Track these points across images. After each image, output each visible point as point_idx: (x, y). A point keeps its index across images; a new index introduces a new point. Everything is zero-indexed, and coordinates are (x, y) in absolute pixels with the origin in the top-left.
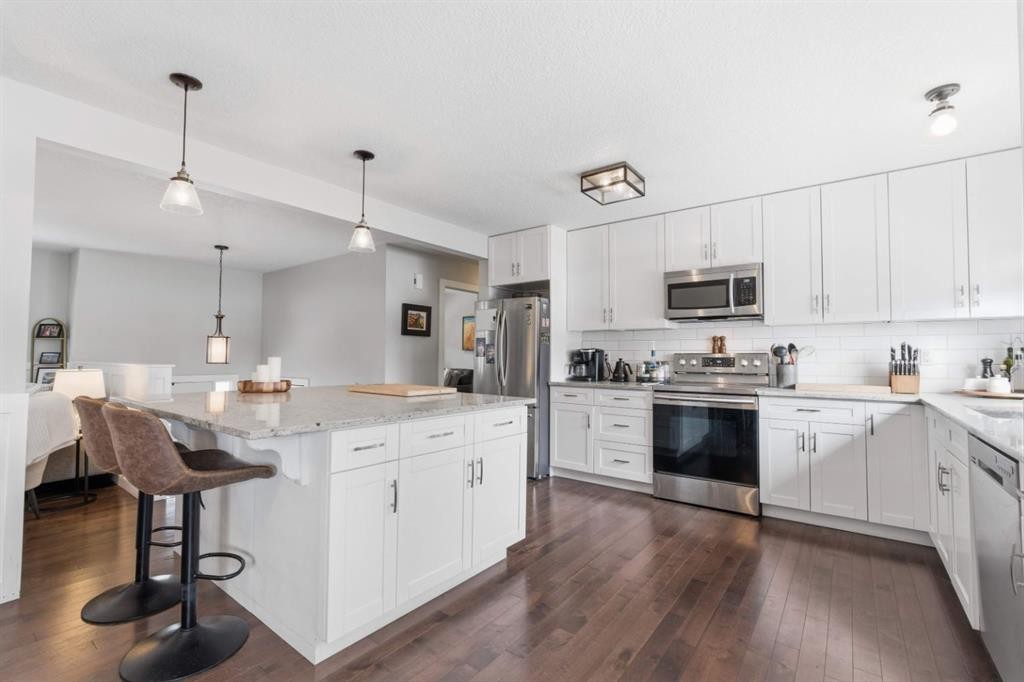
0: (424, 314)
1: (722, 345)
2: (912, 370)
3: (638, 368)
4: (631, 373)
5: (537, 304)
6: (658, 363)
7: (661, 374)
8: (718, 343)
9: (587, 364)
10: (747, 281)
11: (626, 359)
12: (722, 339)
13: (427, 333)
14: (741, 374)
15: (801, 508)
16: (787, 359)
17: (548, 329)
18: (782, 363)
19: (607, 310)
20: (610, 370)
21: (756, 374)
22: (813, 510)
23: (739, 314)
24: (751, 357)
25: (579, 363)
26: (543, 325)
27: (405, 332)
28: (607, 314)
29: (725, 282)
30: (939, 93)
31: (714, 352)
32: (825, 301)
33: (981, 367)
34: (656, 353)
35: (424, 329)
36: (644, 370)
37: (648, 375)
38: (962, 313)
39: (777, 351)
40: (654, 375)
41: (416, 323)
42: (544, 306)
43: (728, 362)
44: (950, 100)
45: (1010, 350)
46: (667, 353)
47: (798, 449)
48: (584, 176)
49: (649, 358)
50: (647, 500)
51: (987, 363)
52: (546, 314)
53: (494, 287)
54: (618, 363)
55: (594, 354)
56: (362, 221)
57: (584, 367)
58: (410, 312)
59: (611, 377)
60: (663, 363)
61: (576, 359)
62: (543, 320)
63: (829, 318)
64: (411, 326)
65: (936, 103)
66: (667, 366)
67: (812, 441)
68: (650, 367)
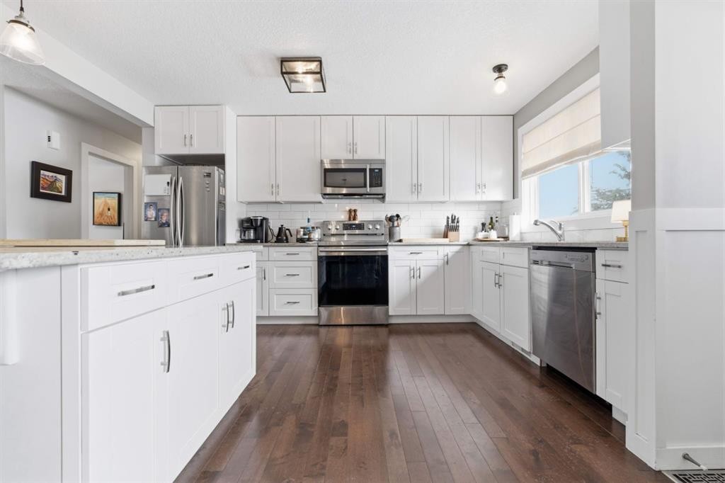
0: (63, 178)
1: (355, 215)
2: (456, 229)
3: (298, 232)
4: (291, 236)
5: (216, 173)
6: (313, 228)
7: (316, 235)
8: (353, 214)
9: (255, 229)
10: (376, 171)
11: (286, 226)
12: (355, 211)
13: (67, 198)
14: (367, 234)
15: (412, 314)
16: (396, 224)
17: (224, 197)
18: (393, 226)
19: (274, 185)
20: (273, 234)
21: (376, 234)
22: (418, 314)
23: (372, 193)
24: (374, 223)
25: (248, 228)
26: (221, 193)
27: (36, 193)
28: (275, 188)
29: (364, 170)
30: (499, 69)
31: (350, 219)
32: (419, 187)
33: (481, 227)
34: (311, 221)
35: (63, 194)
36: (302, 233)
37: (307, 237)
38: (478, 198)
39: (390, 219)
40: (312, 236)
41: (52, 185)
42: (222, 176)
43: (360, 226)
44: (504, 74)
45: (492, 218)
46: (318, 221)
47: (410, 277)
48: (283, 61)
49: (305, 224)
50: (313, 328)
51: (483, 225)
52: (223, 184)
53: (160, 156)
54: (280, 228)
55: (262, 220)
56: (21, 16)
57: (252, 231)
58: (42, 172)
59: (275, 239)
60: (317, 228)
61: (246, 225)
62: (221, 188)
63: (421, 199)
64: (44, 188)
65: (496, 75)
66: (319, 230)
67: (418, 271)
68: (308, 231)
